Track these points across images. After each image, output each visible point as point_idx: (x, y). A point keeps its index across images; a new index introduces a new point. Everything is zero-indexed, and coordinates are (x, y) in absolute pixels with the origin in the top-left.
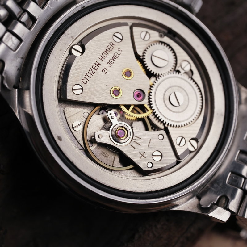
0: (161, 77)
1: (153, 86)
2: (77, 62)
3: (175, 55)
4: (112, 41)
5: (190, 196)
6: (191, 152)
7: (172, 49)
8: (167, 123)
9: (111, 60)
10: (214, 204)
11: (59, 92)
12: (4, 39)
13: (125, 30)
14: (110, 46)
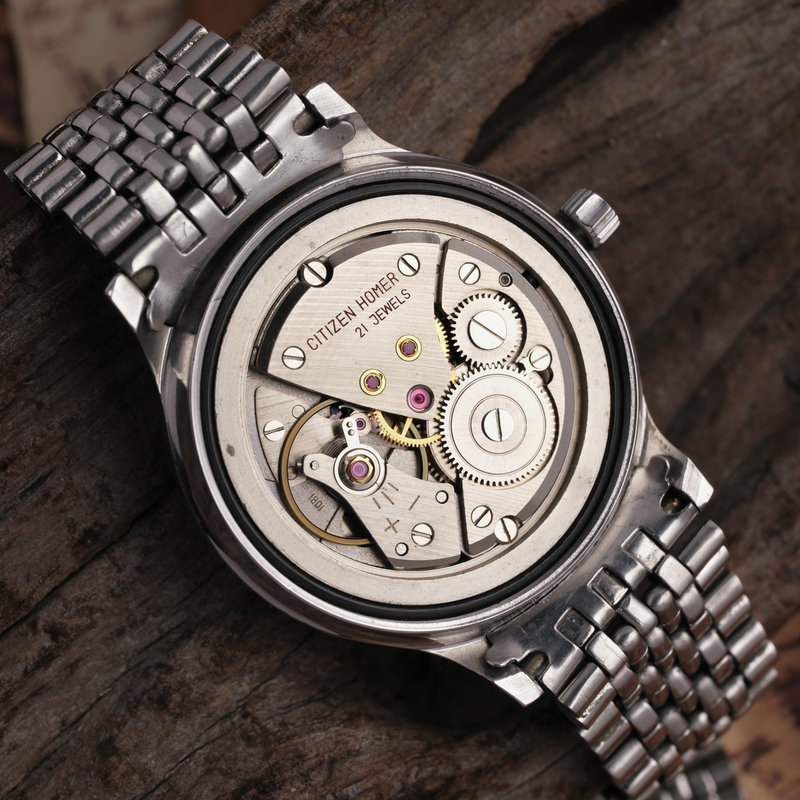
0: (479, 370)
1: (456, 385)
2: (309, 300)
3: (524, 329)
4: (395, 270)
5: (473, 632)
6: (499, 543)
7: (521, 316)
8: (463, 472)
9: (381, 311)
10: (515, 663)
11: (255, 352)
12: (168, 223)
13: (429, 253)
14: (387, 280)
